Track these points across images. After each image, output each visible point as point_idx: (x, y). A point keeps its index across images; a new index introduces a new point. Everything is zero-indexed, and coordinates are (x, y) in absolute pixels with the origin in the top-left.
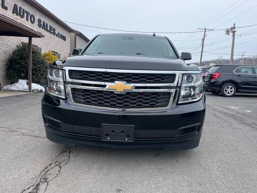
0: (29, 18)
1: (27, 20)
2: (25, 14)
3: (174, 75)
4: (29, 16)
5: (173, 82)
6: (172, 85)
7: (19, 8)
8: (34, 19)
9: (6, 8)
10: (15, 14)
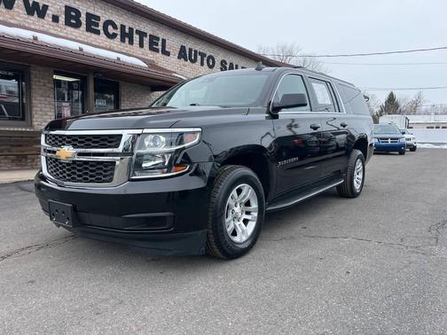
0: (205, 61)
1: (202, 64)
2: (199, 57)
3: (120, 136)
4: (205, 59)
5: (117, 146)
6: (115, 150)
7: (187, 51)
8: (214, 62)
9: (168, 54)
10: (183, 59)
